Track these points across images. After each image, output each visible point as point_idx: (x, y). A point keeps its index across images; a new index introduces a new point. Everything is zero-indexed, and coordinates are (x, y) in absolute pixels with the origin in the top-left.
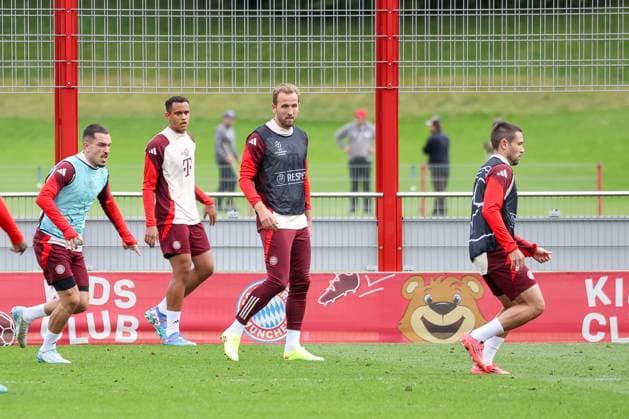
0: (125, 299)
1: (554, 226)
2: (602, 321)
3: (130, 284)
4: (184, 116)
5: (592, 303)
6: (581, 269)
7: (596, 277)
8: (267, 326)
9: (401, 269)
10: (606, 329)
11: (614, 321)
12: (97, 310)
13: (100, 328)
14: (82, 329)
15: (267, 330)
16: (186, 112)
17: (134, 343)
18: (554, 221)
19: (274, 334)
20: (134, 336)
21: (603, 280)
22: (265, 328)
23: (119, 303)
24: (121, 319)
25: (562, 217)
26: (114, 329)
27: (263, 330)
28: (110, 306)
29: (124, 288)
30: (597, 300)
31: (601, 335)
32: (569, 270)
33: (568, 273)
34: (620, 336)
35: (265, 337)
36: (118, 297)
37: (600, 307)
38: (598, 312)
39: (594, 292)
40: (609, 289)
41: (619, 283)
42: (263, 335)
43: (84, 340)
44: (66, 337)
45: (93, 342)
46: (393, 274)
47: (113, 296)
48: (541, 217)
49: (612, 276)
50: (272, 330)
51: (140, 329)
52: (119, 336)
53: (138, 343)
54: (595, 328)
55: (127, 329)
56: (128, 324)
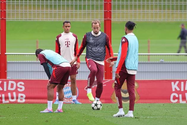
0: (21, 88)
1: (162, 65)
2: (177, 96)
3: (23, 83)
4: (68, 28)
5: (174, 90)
6: (170, 79)
7: (175, 81)
8: (68, 97)
9: (112, 79)
10: (178, 98)
11: (181, 96)
12: (12, 92)
13: (13, 98)
14: (7, 98)
15: (67, 99)
16: (69, 27)
17: (24, 103)
18: (162, 63)
19: (70, 100)
20: (24, 101)
21: (177, 82)
22: (67, 98)
23: (19, 90)
24: (20, 95)
25: (164, 62)
26: (17, 98)
27: (66, 99)
28: (16, 90)
29: (21, 85)
30: (175, 89)
31: (176, 101)
32: (166, 79)
33: (166, 80)
34: (182, 101)
35: (67, 101)
36: (19, 88)
37: (176, 91)
38: (176, 93)
39: (174, 86)
40: (179, 85)
41: (182, 83)
42: (66, 100)
43: (8, 102)
44: (1, 101)
45: (10, 103)
46: (109, 80)
47: (17, 87)
48: (158, 62)
49: (180, 81)
50: (69, 99)
51: (26, 98)
52: (19, 101)
53: (25, 103)
54: (175, 98)
55: (21, 98)
56: (22, 97)
